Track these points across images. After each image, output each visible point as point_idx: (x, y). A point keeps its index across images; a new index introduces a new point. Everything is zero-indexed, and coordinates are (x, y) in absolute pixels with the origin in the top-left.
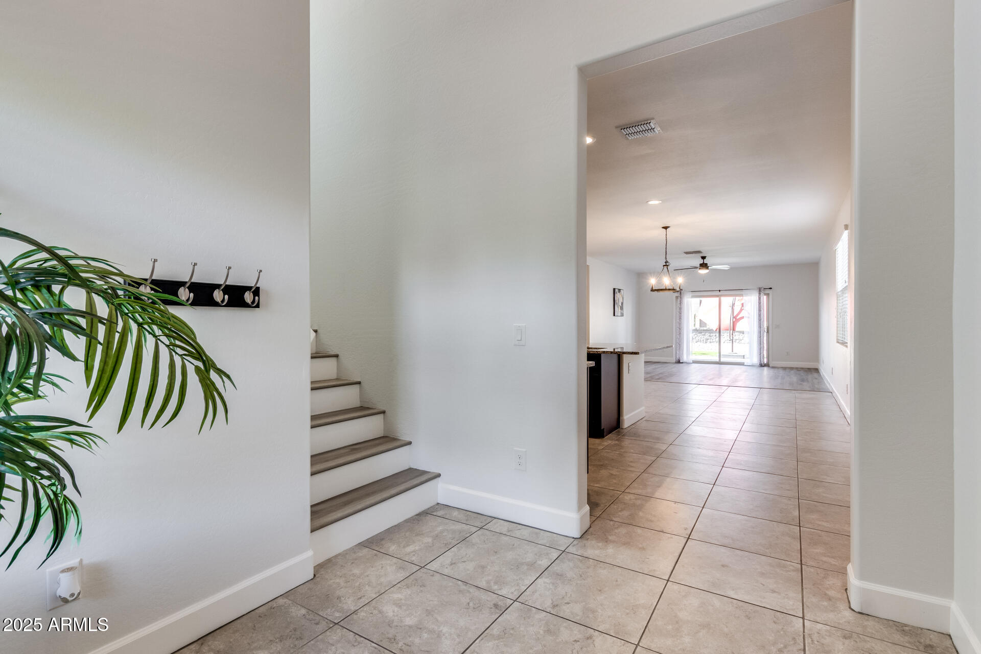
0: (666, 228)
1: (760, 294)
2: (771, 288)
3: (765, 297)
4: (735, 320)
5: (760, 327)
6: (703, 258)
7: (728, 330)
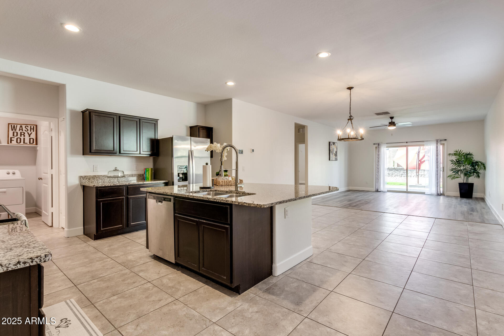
0: (350, 88)
1: (437, 144)
2: (445, 140)
3: (441, 146)
4: (420, 162)
5: (437, 167)
6: (392, 118)
7: (415, 169)
